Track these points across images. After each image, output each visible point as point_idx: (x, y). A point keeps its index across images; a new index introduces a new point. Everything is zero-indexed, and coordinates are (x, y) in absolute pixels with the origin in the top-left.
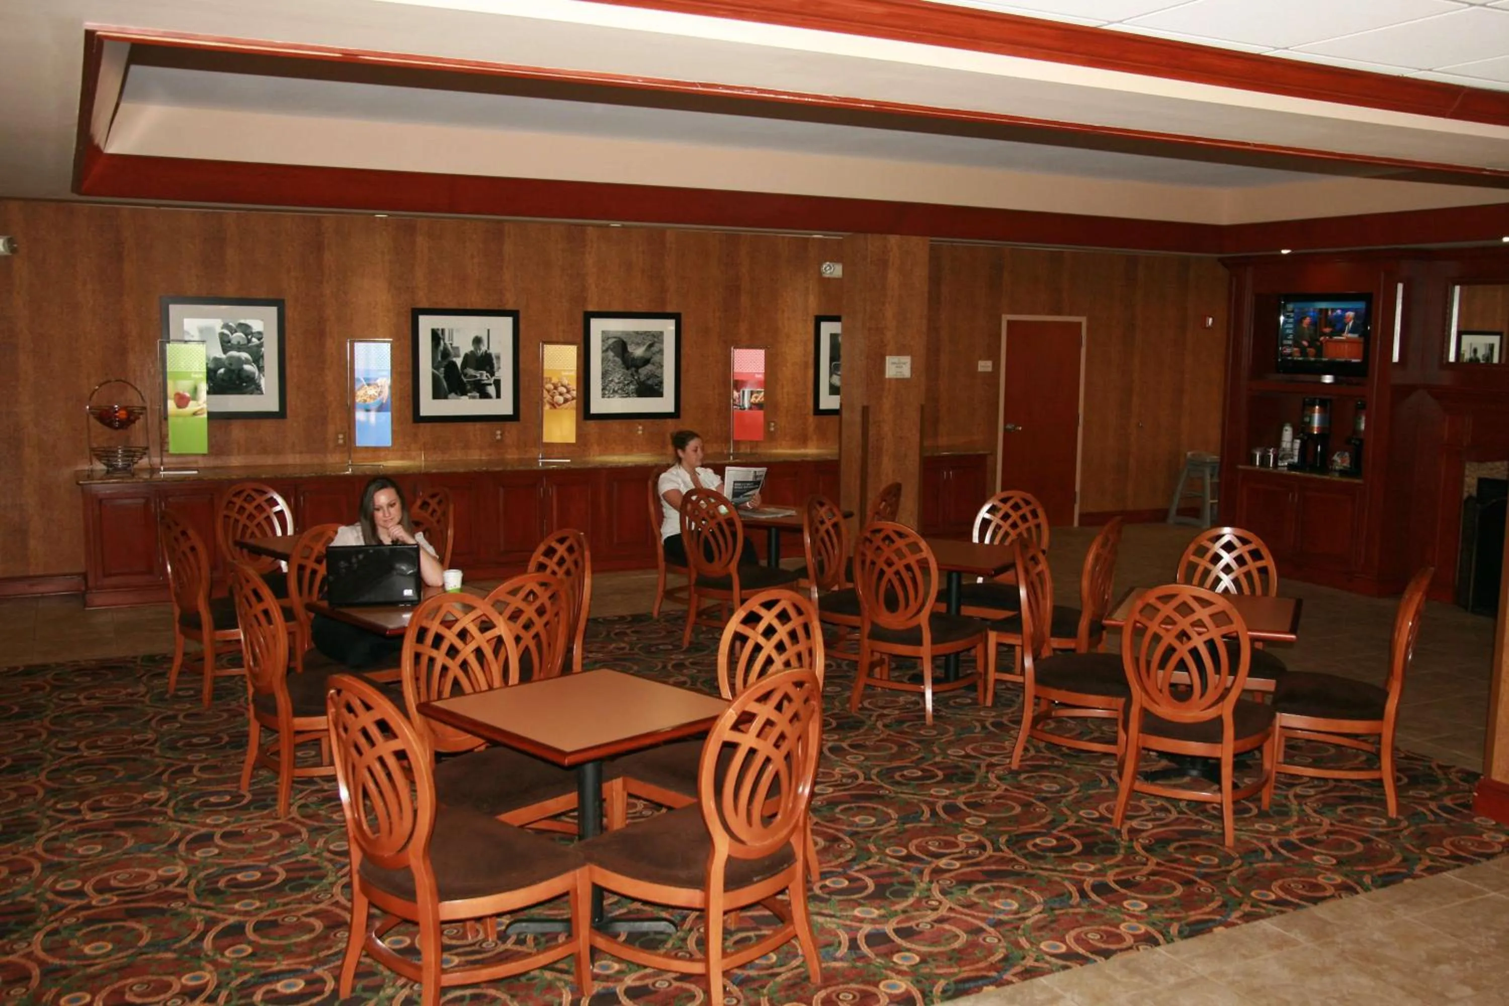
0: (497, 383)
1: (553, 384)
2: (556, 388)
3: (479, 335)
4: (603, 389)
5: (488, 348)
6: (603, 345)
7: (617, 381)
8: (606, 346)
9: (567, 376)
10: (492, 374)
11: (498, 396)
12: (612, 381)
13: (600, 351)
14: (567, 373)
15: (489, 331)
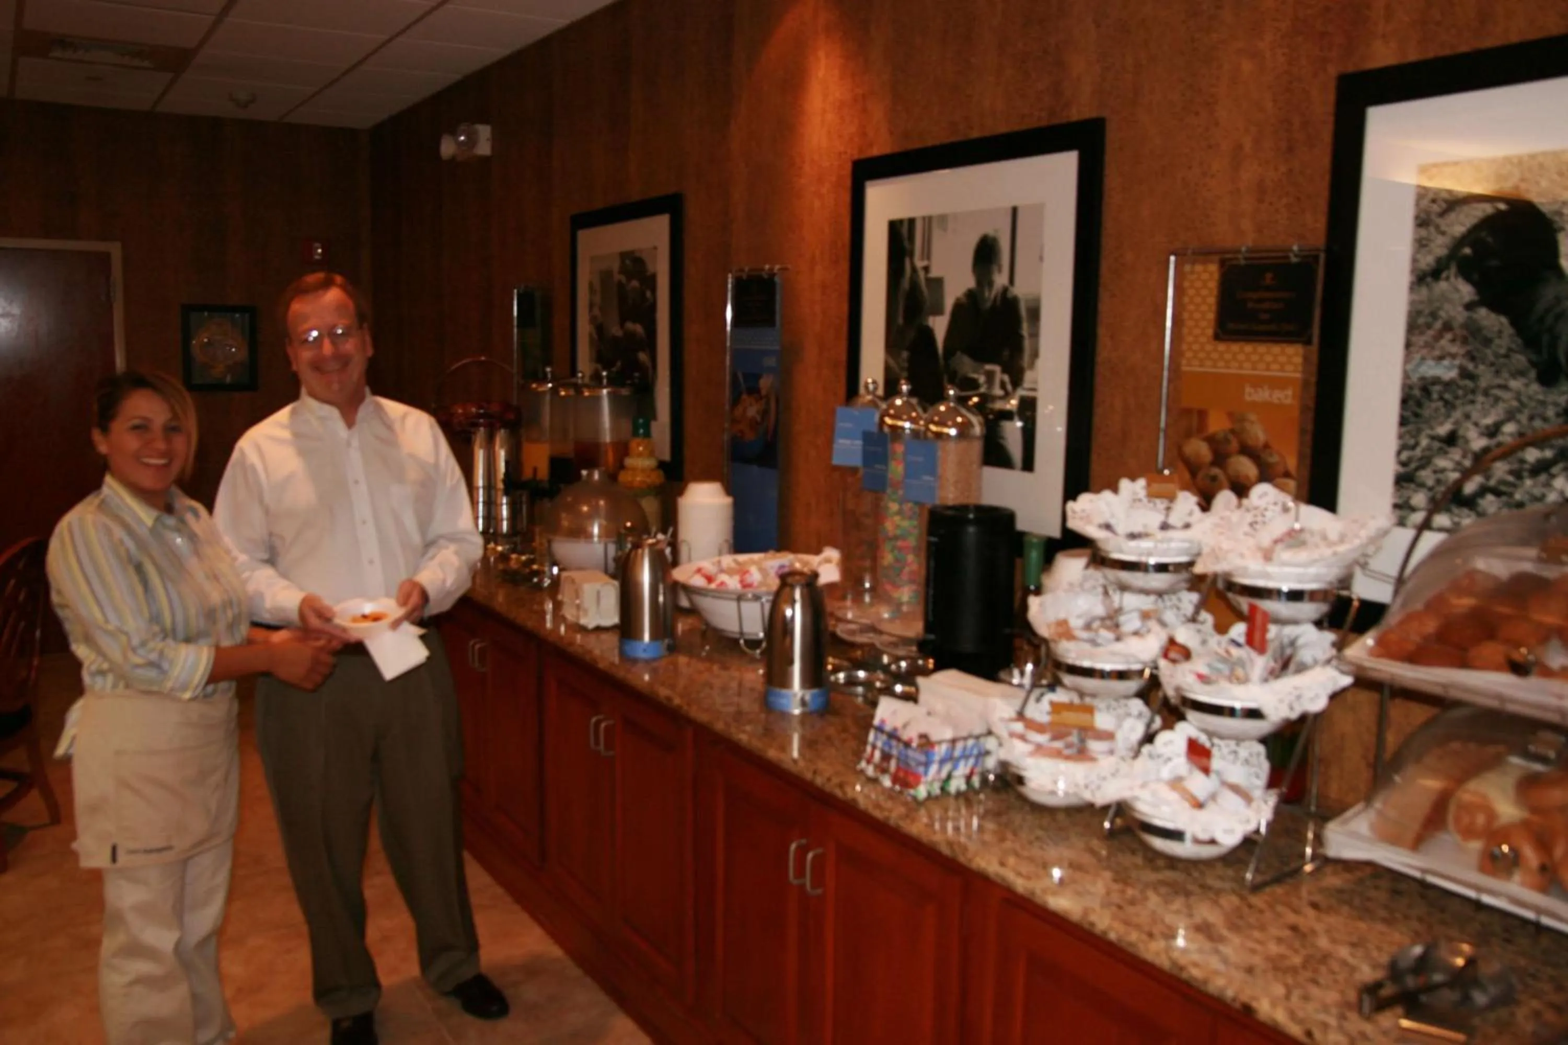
0: (1028, 408)
1: (1211, 440)
2: (1220, 459)
3: (990, 232)
4: (1404, 480)
5: (1012, 280)
6: (1421, 244)
7: (1478, 443)
8: (1440, 247)
9: (1266, 408)
10: (1017, 382)
11: (1028, 465)
12: (1451, 439)
13: (1403, 277)
14: (1263, 395)
15: (1015, 211)
